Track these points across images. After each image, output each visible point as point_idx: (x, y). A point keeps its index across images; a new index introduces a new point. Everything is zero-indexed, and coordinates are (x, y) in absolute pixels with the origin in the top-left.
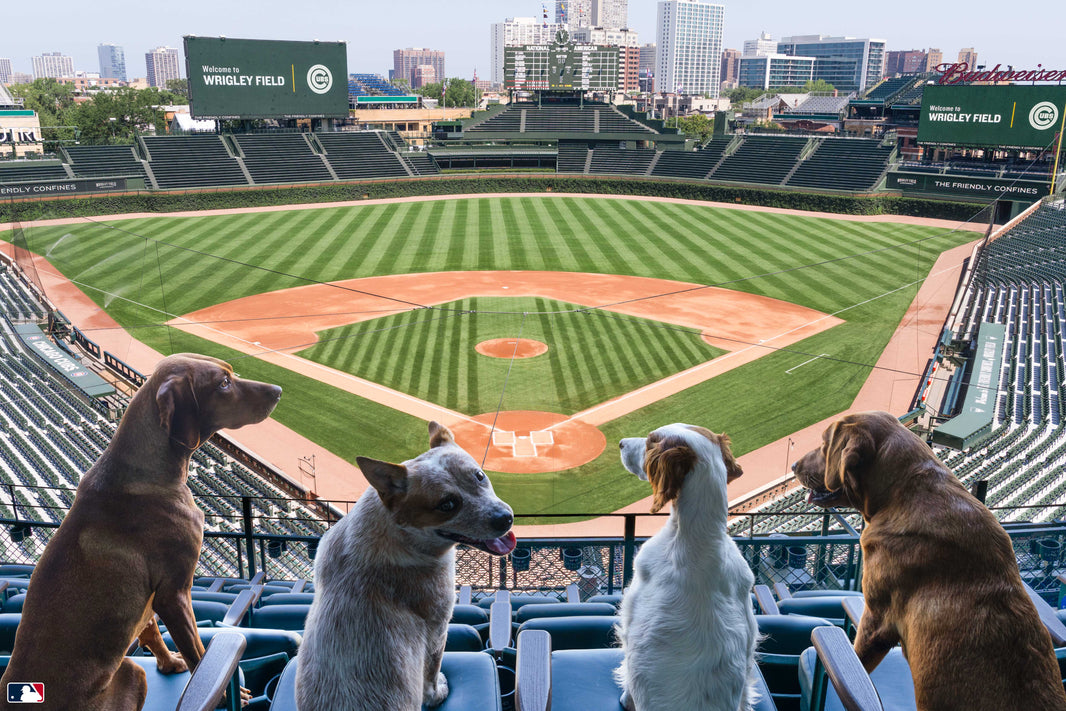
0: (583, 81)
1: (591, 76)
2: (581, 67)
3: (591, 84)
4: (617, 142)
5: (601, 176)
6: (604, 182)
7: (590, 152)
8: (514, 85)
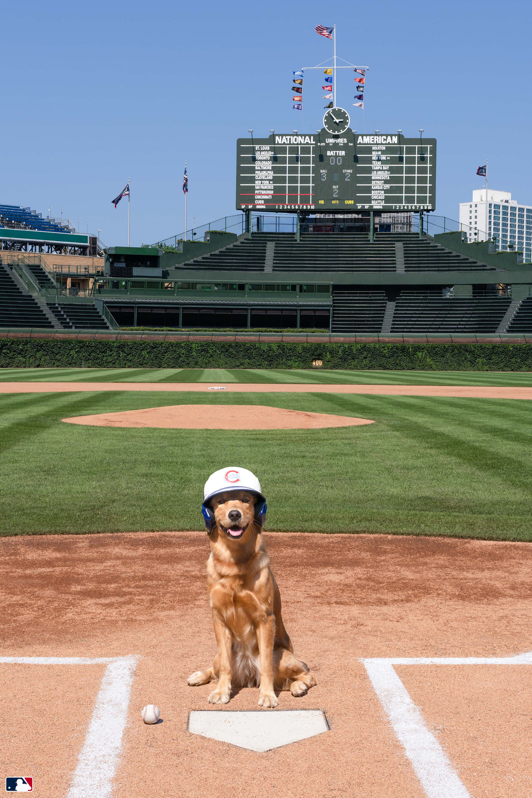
0: (374, 195)
1: (387, 186)
2: (370, 170)
3: (387, 200)
4: (439, 288)
5: (412, 338)
6: (418, 349)
7: (391, 306)
8: (252, 200)
